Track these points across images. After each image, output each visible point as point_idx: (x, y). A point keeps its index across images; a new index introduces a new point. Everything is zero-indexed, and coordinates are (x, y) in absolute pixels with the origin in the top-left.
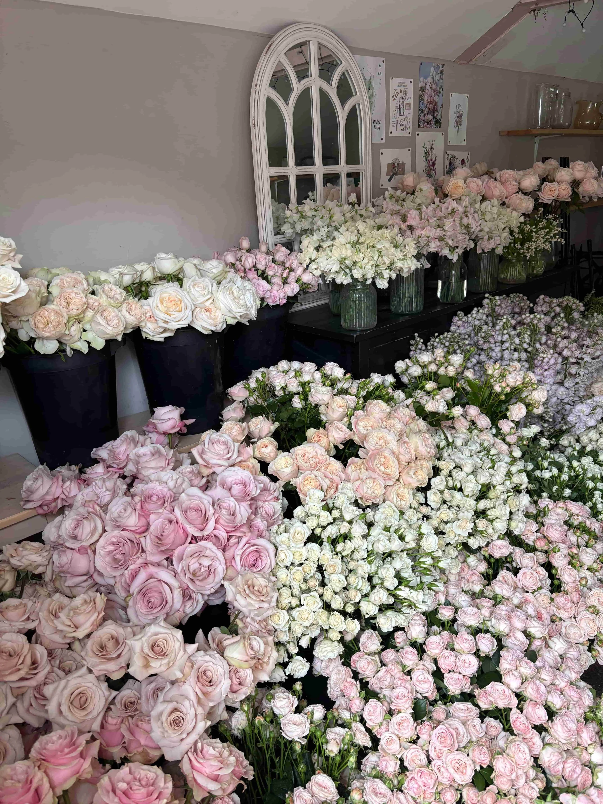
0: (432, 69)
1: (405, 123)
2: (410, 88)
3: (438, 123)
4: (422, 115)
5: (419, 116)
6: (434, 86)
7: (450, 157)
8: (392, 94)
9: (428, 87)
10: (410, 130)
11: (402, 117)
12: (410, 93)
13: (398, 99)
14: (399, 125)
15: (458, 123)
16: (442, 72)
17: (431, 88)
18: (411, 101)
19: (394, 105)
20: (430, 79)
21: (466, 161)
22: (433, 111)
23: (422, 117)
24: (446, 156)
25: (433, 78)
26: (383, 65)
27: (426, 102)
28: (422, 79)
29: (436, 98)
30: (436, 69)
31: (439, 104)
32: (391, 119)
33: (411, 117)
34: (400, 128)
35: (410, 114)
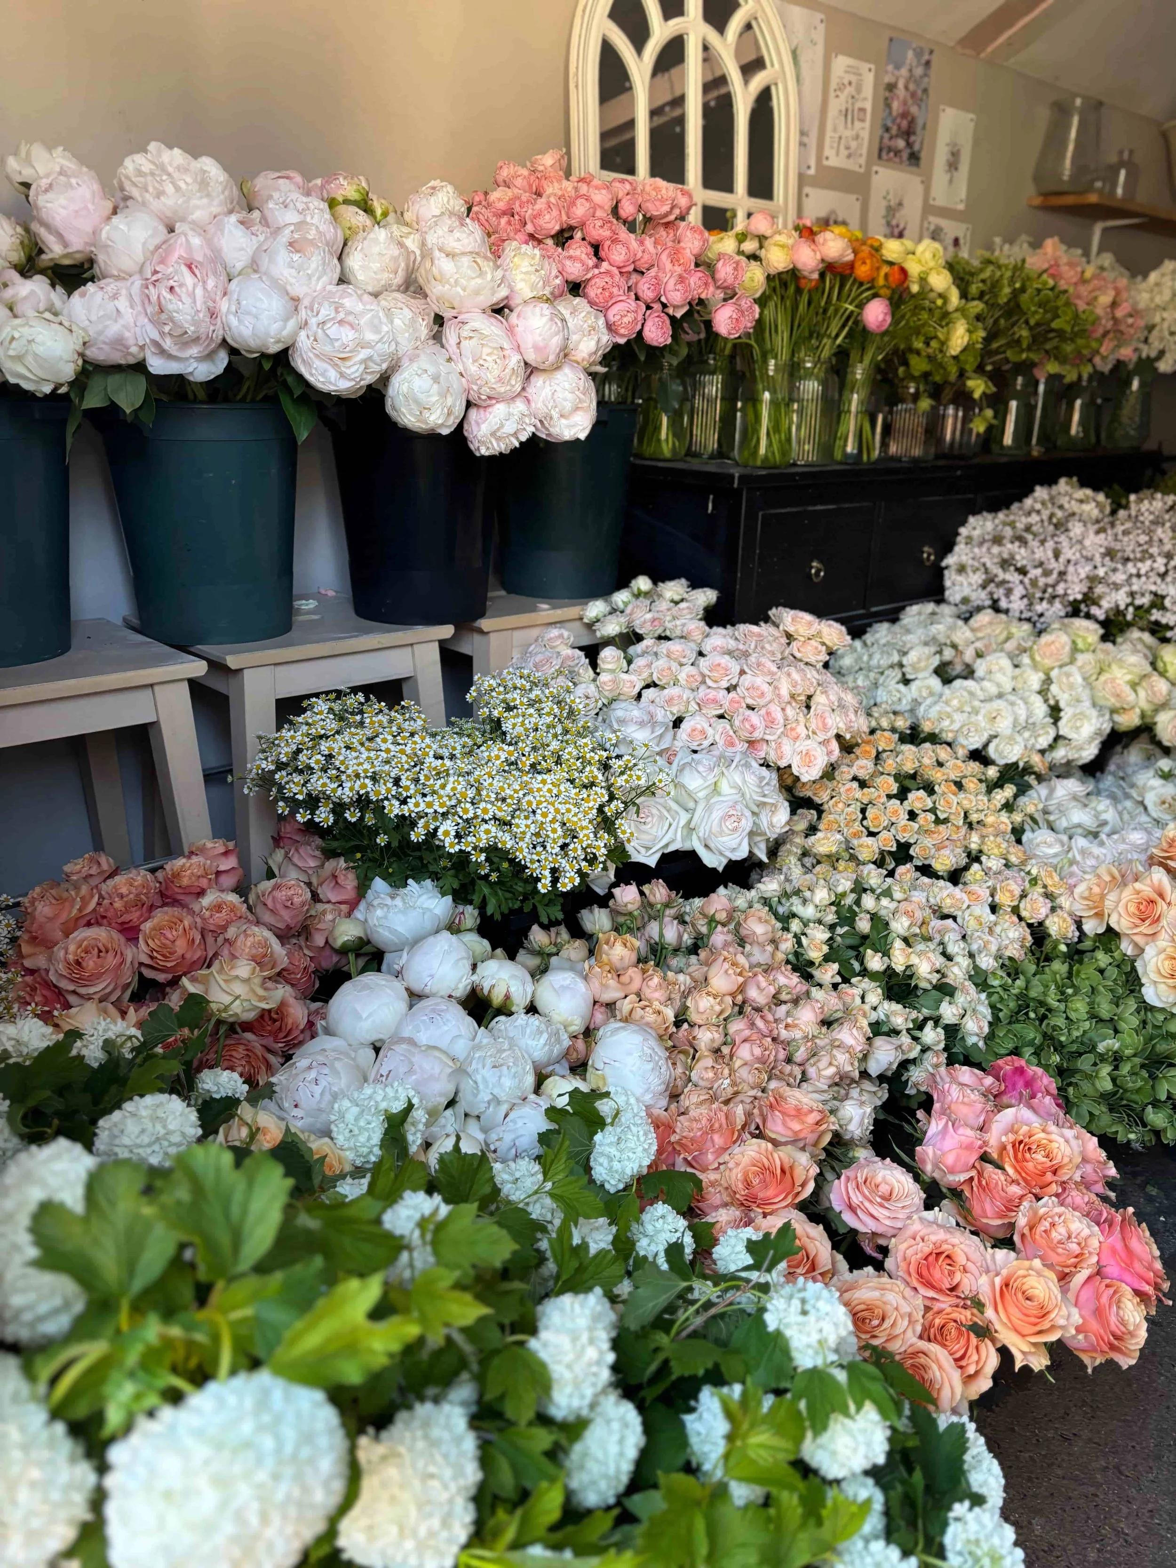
0: (910, 54)
1: (853, 144)
2: (869, 79)
3: (914, 158)
4: (887, 136)
5: (882, 138)
6: (912, 87)
7: (932, 227)
8: (833, 85)
9: (901, 85)
10: (862, 161)
11: (849, 133)
12: (868, 90)
13: (843, 96)
14: (842, 147)
15: (953, 165)
16: (928, 63)
17: (906, 88)
18: (868, 105)
19: (836, 105)
20: (904, 72)
21: (962, 241)
22: (908, 133)
23: (886, 141)
24: (926, 225)
25: (910, 70)
26: (822, 28)
27: (895, 113)
28: (890, 68)
29: (914, 110)
30: (919, 53)
31: (920, 122)
32: (829, 133)
33: (865, 135)
34: (844, 153)
35: (865, 129)
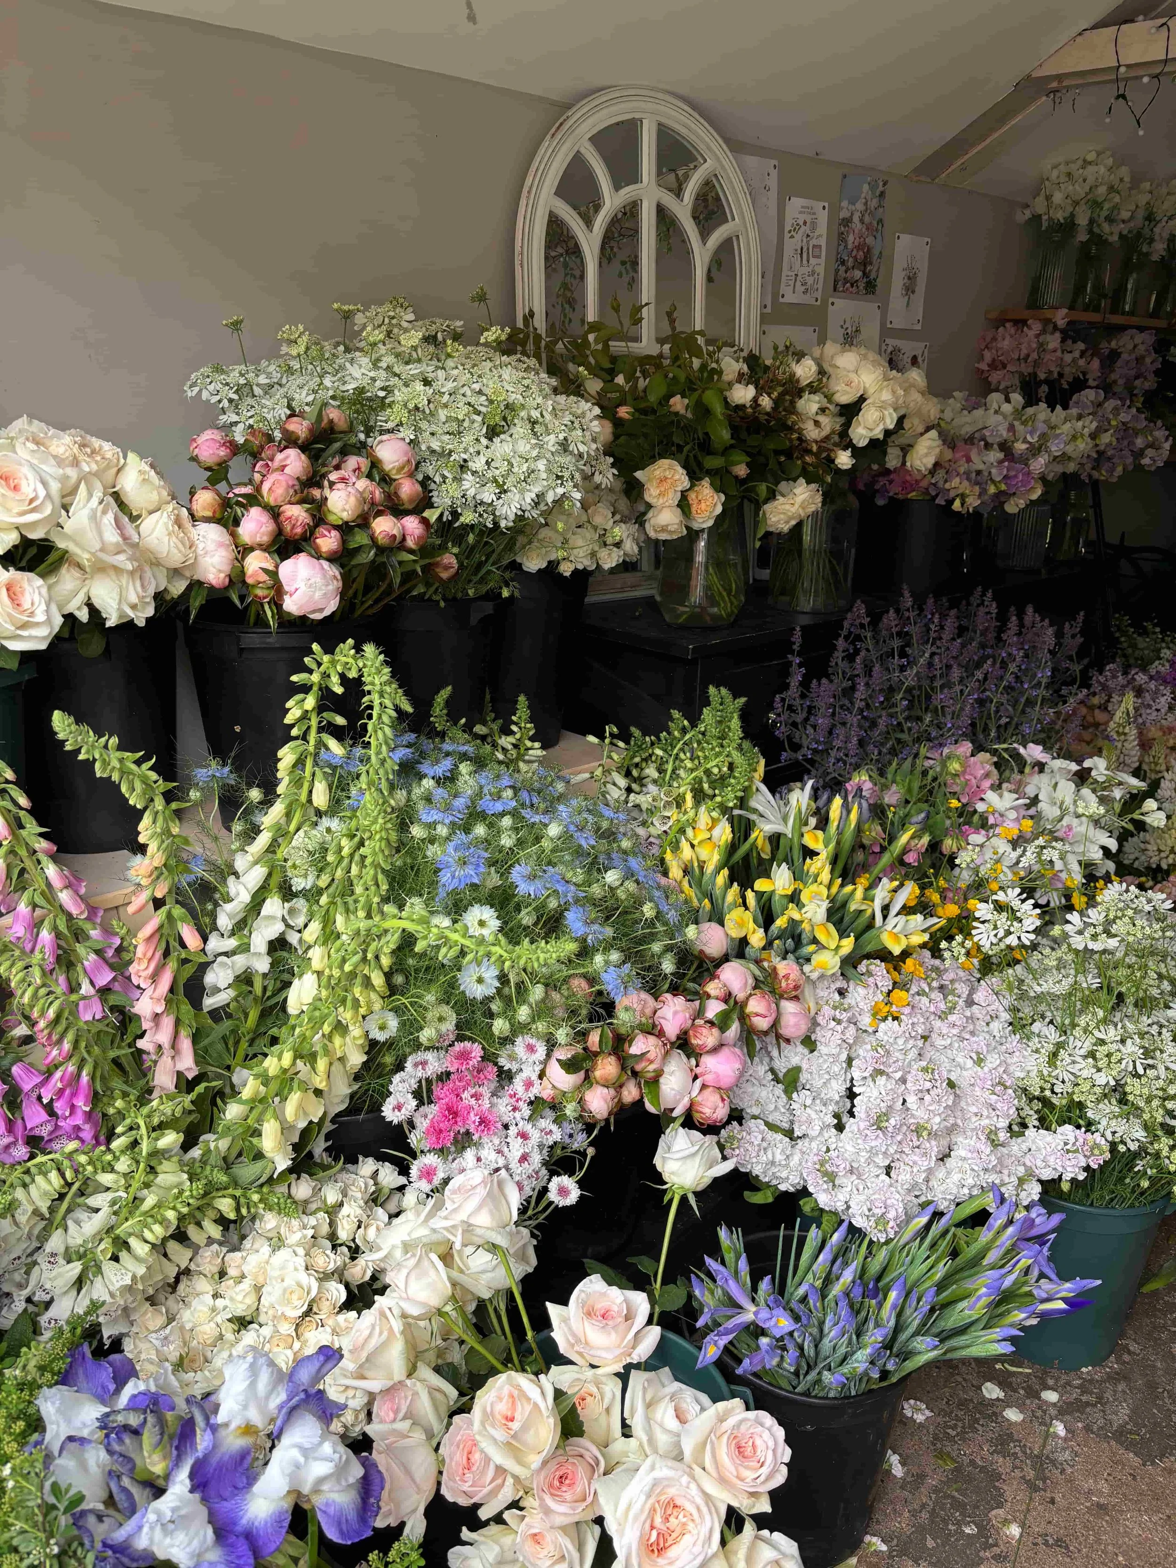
0: (866, 187)
1: (810, 280)
2: (823, 217)
3: (870, 287)
4: (842, 269)
5: (837, 271)
6: (867, 219)
7: (890, 349)
8: (788, 228)
9: (856, 219)
10: (819, 295)
11: (806, 270)
12: (822, 229)
13: (798, 237)
14: (798, 284)
15: (909, 289)
16: (882, 194)
17: (862, 221)
18: (823, 242)
19: (791, 246)
20: (860, 206)
21: (920, 359)
22: (864, 264)
23: (842, 272)
24: (884, 347)
25: (866, 204)
26: (774, 173)
27: (850, 246)
28: (845, 204)
29: (870, 240)
30: (873, 186)
31: (876, 252)
32: (785, 272)
33: (821, 270)
34: (800, 288)
35: (819, 265)
